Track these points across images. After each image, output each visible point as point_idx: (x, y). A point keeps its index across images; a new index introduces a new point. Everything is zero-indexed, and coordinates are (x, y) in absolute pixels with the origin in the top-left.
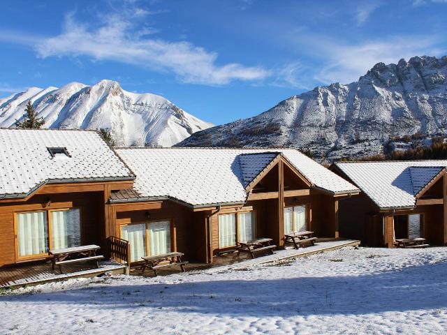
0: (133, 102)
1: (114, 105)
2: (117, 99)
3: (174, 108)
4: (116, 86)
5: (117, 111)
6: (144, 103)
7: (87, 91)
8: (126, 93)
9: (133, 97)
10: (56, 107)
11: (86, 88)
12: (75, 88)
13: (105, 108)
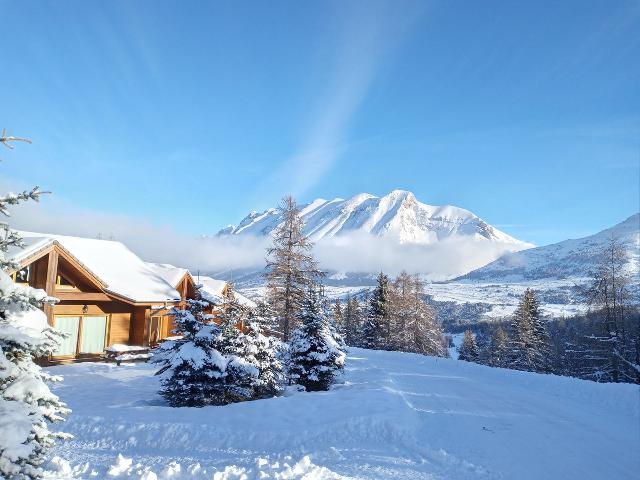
0: (429, 216)
1: (405, 219)
2: (410, 212)
3: (480, 224)
4: (409, 198)
5: (409, 226)
6: (443, 217)
7: (375, 204)
8: (421, 206)
9: (430, 210)
10: (340, 220)
11: (375, 200)
12: (362, 198)
13: (395, 222)
